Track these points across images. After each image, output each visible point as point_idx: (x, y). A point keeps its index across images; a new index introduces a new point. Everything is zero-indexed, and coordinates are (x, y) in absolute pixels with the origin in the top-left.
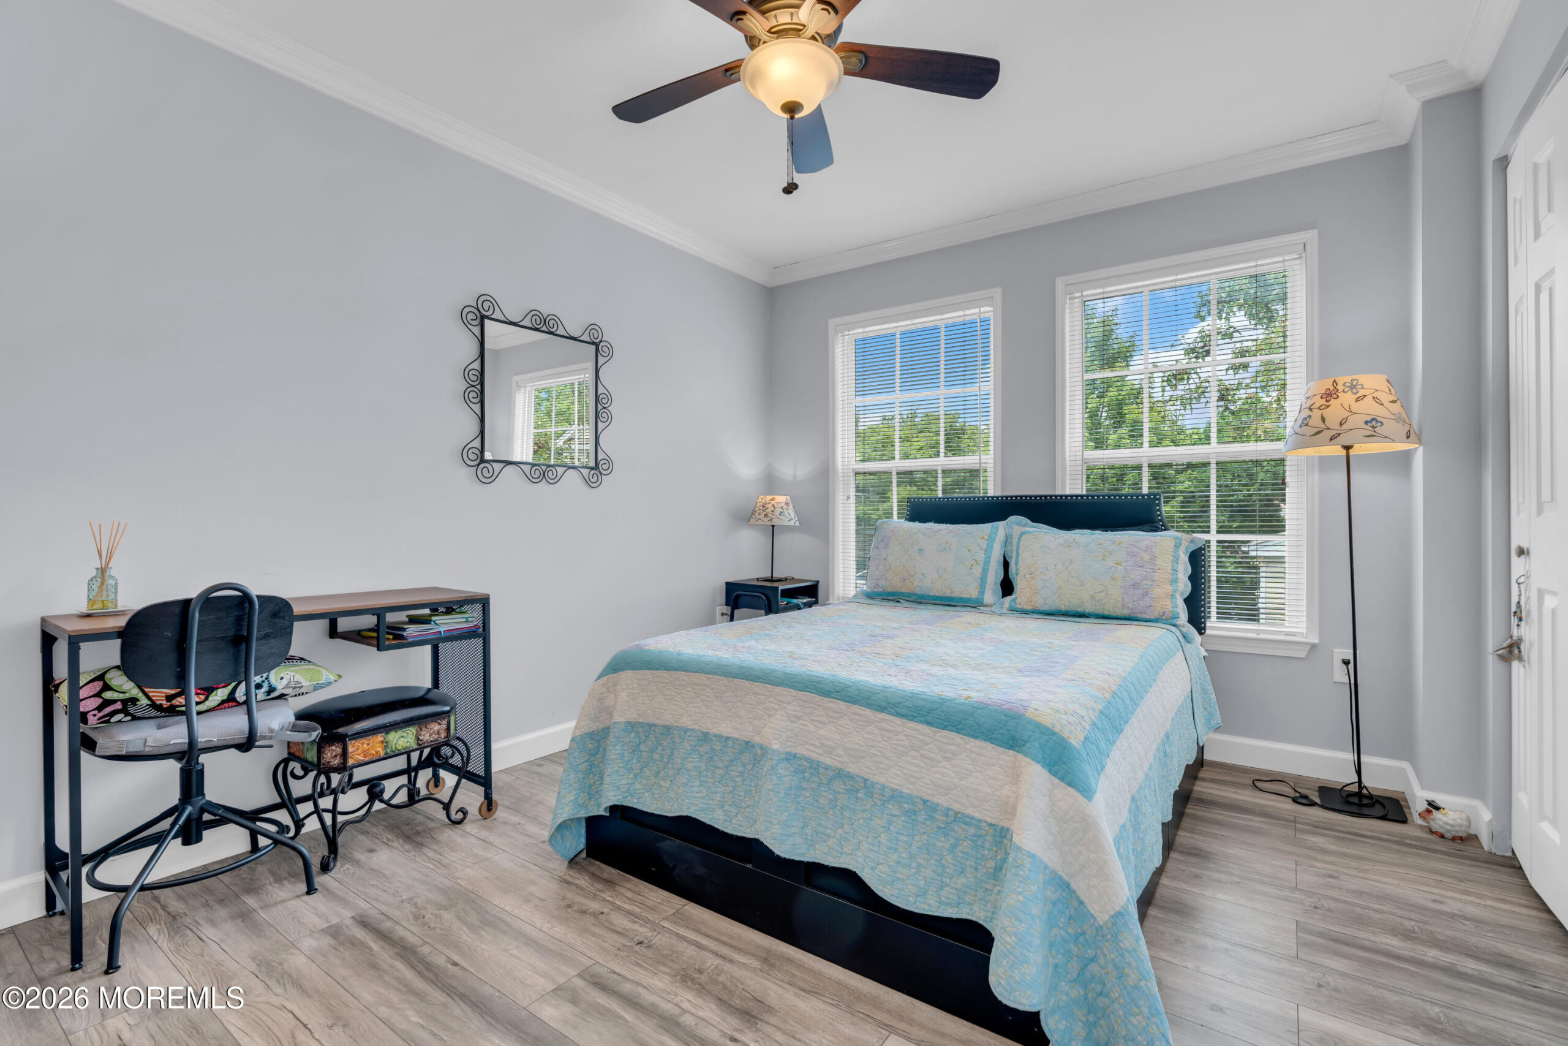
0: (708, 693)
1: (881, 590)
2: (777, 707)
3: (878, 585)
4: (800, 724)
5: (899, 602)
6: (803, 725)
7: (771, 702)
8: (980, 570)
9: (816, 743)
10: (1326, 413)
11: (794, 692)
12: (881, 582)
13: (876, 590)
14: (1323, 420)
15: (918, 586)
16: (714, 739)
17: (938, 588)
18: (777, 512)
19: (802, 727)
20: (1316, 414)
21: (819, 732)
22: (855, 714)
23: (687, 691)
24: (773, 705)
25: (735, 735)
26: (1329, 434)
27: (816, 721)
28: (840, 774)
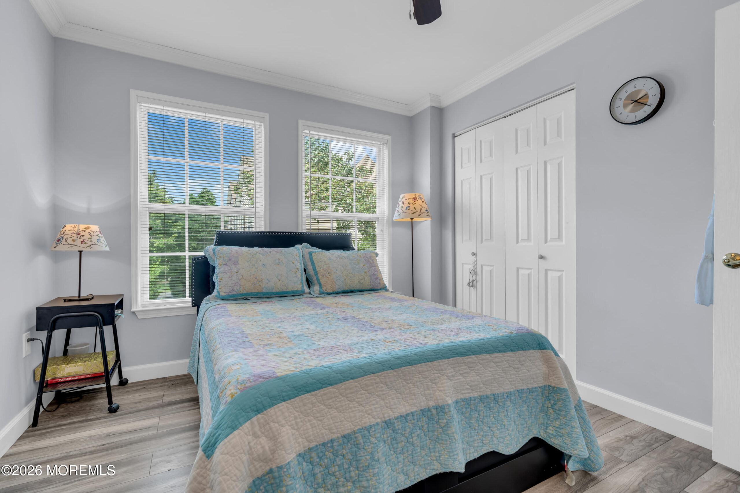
0: (382, 387)
1: (235, 293)
2: (439, 375)
3: (233, 290)
4: (456, 380)
5: (248, 299)
6: (458, 379)
7: (434, 374)
8: (300, 274)
9: (468, 387)
10: (415, 205)
11: (446, 361)
12: (235, 288)
13: (230, 294)
14: (415, 208)
15: (265, 287)
16: (395, 421)
17: (278, 287)
18: (95, 239)
19: (457, 381)
20: (412, 206)
21: (467, 380)
22: (482, 360)
23: (362, 394)
24: (436, 375)
25: (414, 409)
26: (417, 214)
27: (463, 374)
28: (482, 399)
